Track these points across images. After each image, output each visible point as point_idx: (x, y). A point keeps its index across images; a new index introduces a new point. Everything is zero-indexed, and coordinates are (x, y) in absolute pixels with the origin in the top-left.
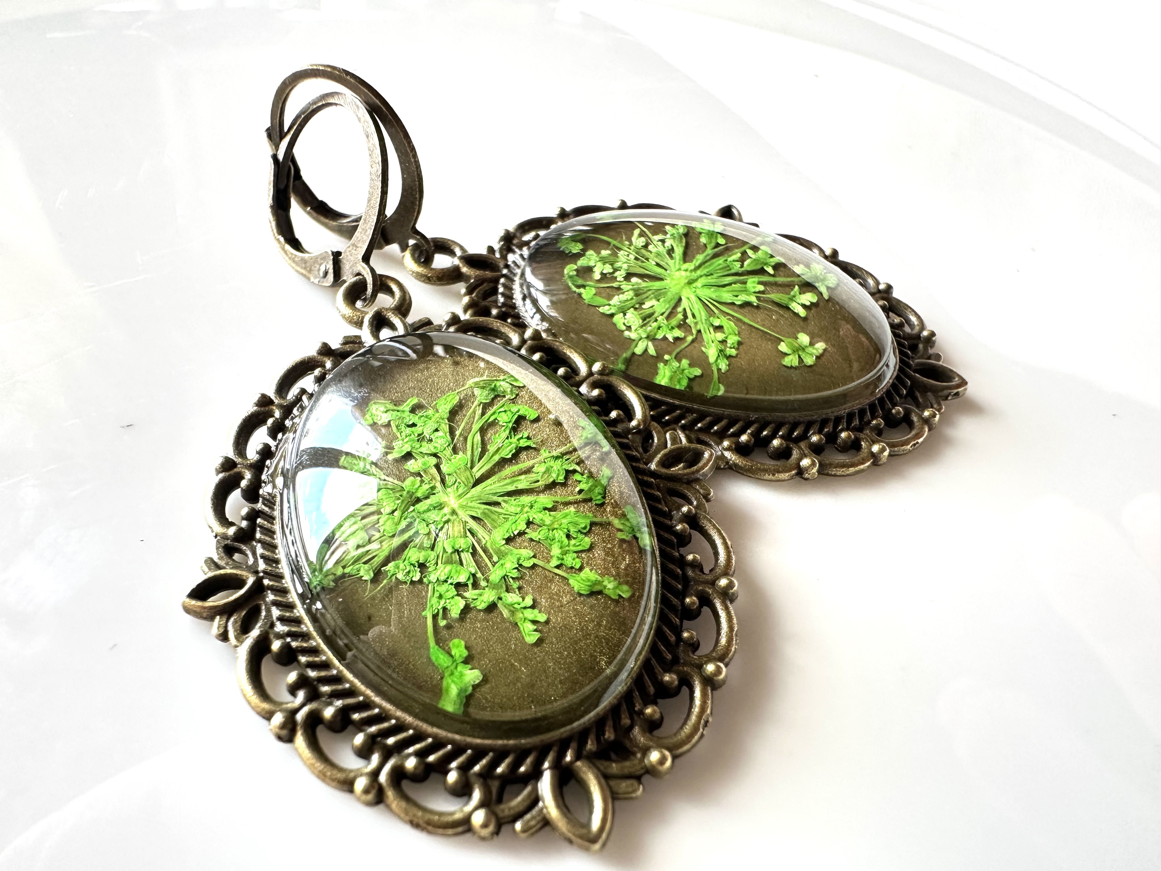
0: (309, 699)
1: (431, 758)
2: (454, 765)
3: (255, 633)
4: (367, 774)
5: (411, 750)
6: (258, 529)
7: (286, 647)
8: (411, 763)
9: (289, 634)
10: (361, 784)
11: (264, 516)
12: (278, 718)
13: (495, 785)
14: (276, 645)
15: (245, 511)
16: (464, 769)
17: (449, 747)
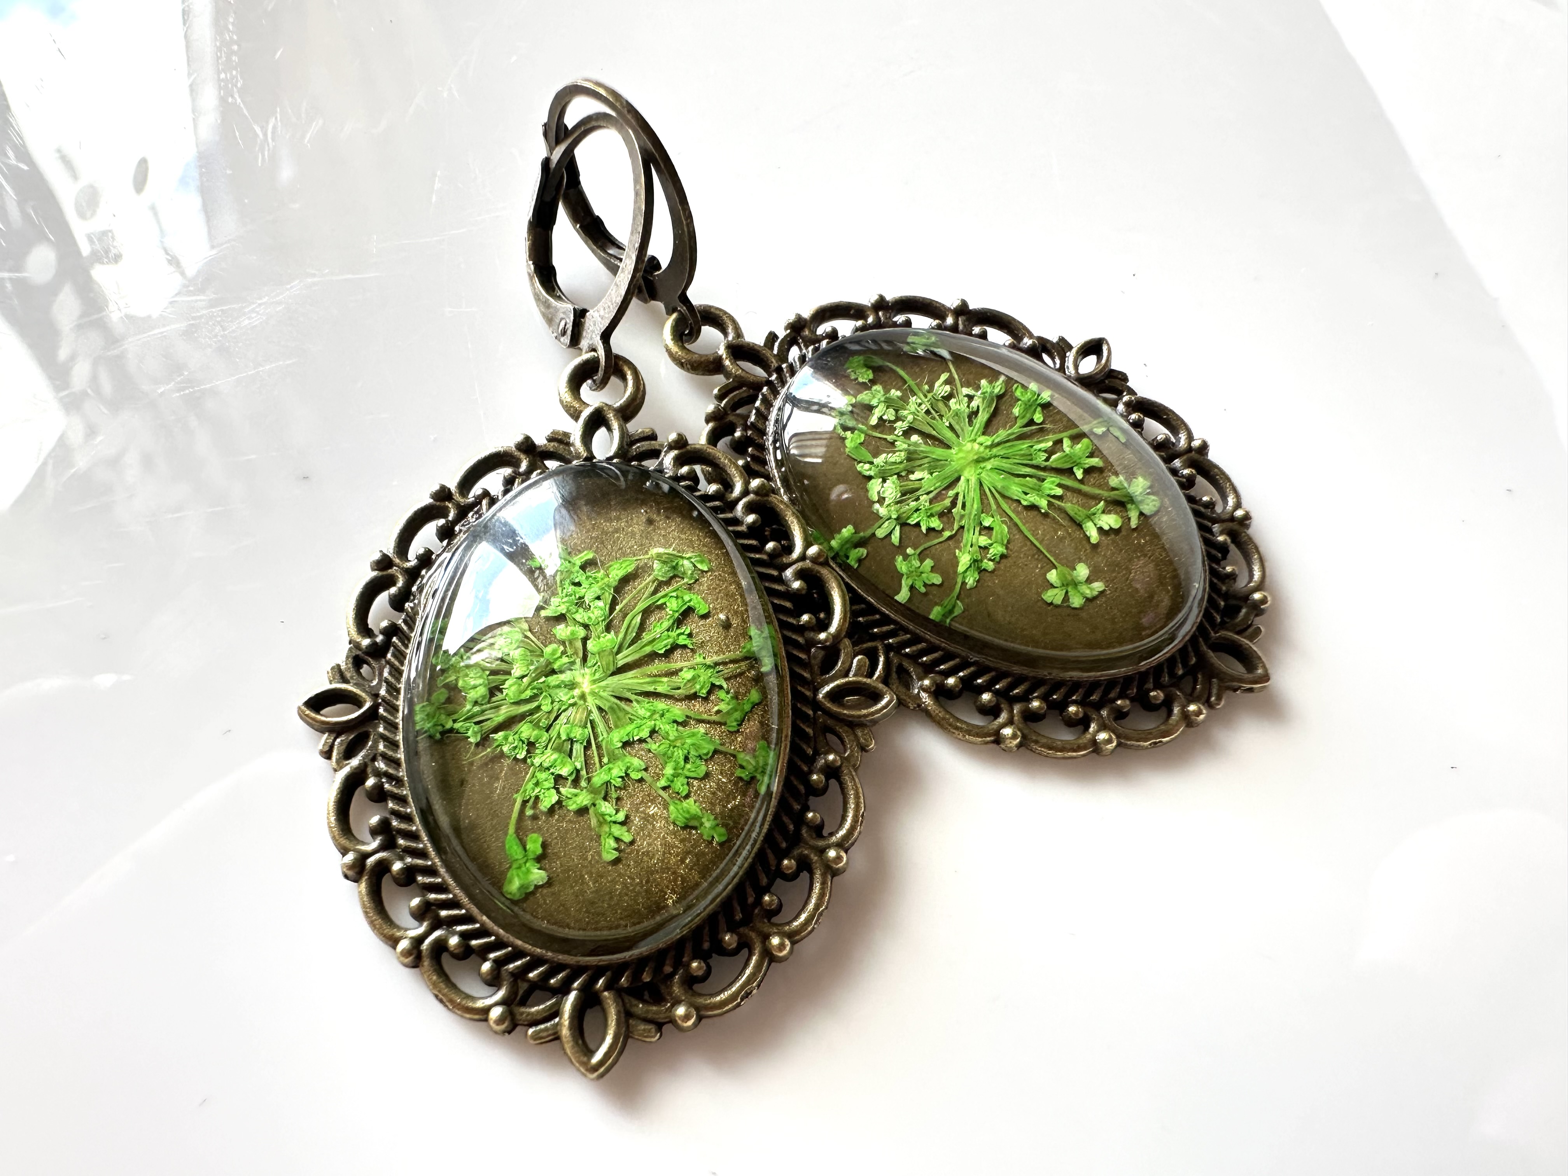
0: (381, 848)
1: (474, 942)
2: (492, 956)
3: (355, 762)
4: (411, 938)
5: (459, 928)
6: (392, 648)
7: (379, 787)
8: (454, 941)
9: (386, 774)
10: (404, 944)
11: (402, 636)
12: (350, 857)
13: (523, 987)
14: (370, 782)
15: (385, 624)
16: (499, 963)
17: (493, 938)
